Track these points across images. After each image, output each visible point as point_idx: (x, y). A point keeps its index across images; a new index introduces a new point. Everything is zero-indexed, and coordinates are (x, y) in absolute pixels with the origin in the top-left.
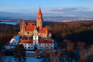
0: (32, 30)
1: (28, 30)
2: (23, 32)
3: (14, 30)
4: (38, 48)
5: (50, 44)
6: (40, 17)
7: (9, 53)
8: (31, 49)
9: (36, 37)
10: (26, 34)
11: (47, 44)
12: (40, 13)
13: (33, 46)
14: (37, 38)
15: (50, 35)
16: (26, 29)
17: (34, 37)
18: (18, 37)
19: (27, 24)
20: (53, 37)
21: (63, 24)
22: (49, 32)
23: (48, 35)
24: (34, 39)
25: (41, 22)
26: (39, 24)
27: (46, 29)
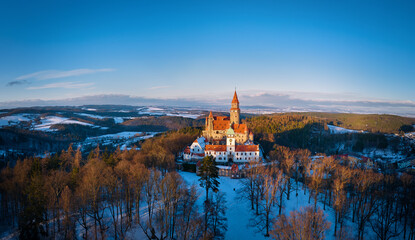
0: (223, 128)
1: (218, 128)
2: (209, 132)
3: (195, 127)
4: (235, 160)
5: (253, 153)
6: (235, 106)
7: (189, 167)
8: (223, 160)
9: (231, 141)
10: (214, 135)
11: (248, 153)
12: (236, 100)
13: (226, 156)
14: (233, 143)
15: (251, 137)
16: (215, 127)
17: (228, 140)
18: (201, 139)
19: (215, 118)
20: (256, 140)
21: (265, 117)
22: (249, 131)
23: (248, 137)
24: (228, 143)
25: (237, 115)
26: (234, 118)
27: (245, 125)
